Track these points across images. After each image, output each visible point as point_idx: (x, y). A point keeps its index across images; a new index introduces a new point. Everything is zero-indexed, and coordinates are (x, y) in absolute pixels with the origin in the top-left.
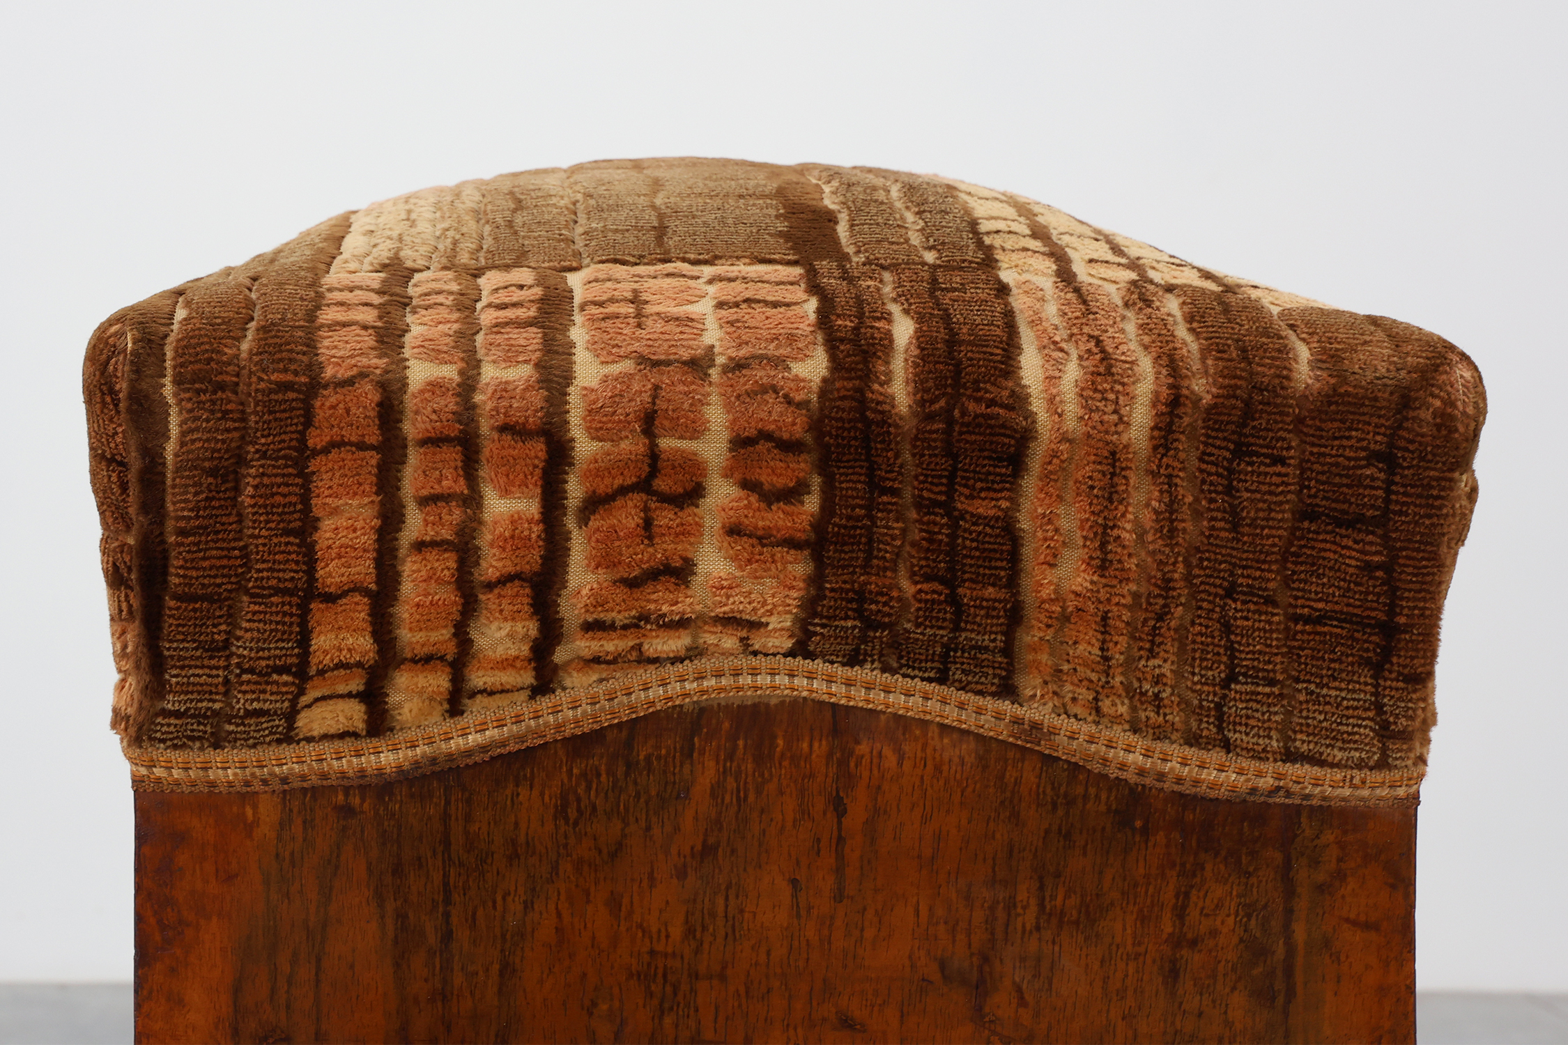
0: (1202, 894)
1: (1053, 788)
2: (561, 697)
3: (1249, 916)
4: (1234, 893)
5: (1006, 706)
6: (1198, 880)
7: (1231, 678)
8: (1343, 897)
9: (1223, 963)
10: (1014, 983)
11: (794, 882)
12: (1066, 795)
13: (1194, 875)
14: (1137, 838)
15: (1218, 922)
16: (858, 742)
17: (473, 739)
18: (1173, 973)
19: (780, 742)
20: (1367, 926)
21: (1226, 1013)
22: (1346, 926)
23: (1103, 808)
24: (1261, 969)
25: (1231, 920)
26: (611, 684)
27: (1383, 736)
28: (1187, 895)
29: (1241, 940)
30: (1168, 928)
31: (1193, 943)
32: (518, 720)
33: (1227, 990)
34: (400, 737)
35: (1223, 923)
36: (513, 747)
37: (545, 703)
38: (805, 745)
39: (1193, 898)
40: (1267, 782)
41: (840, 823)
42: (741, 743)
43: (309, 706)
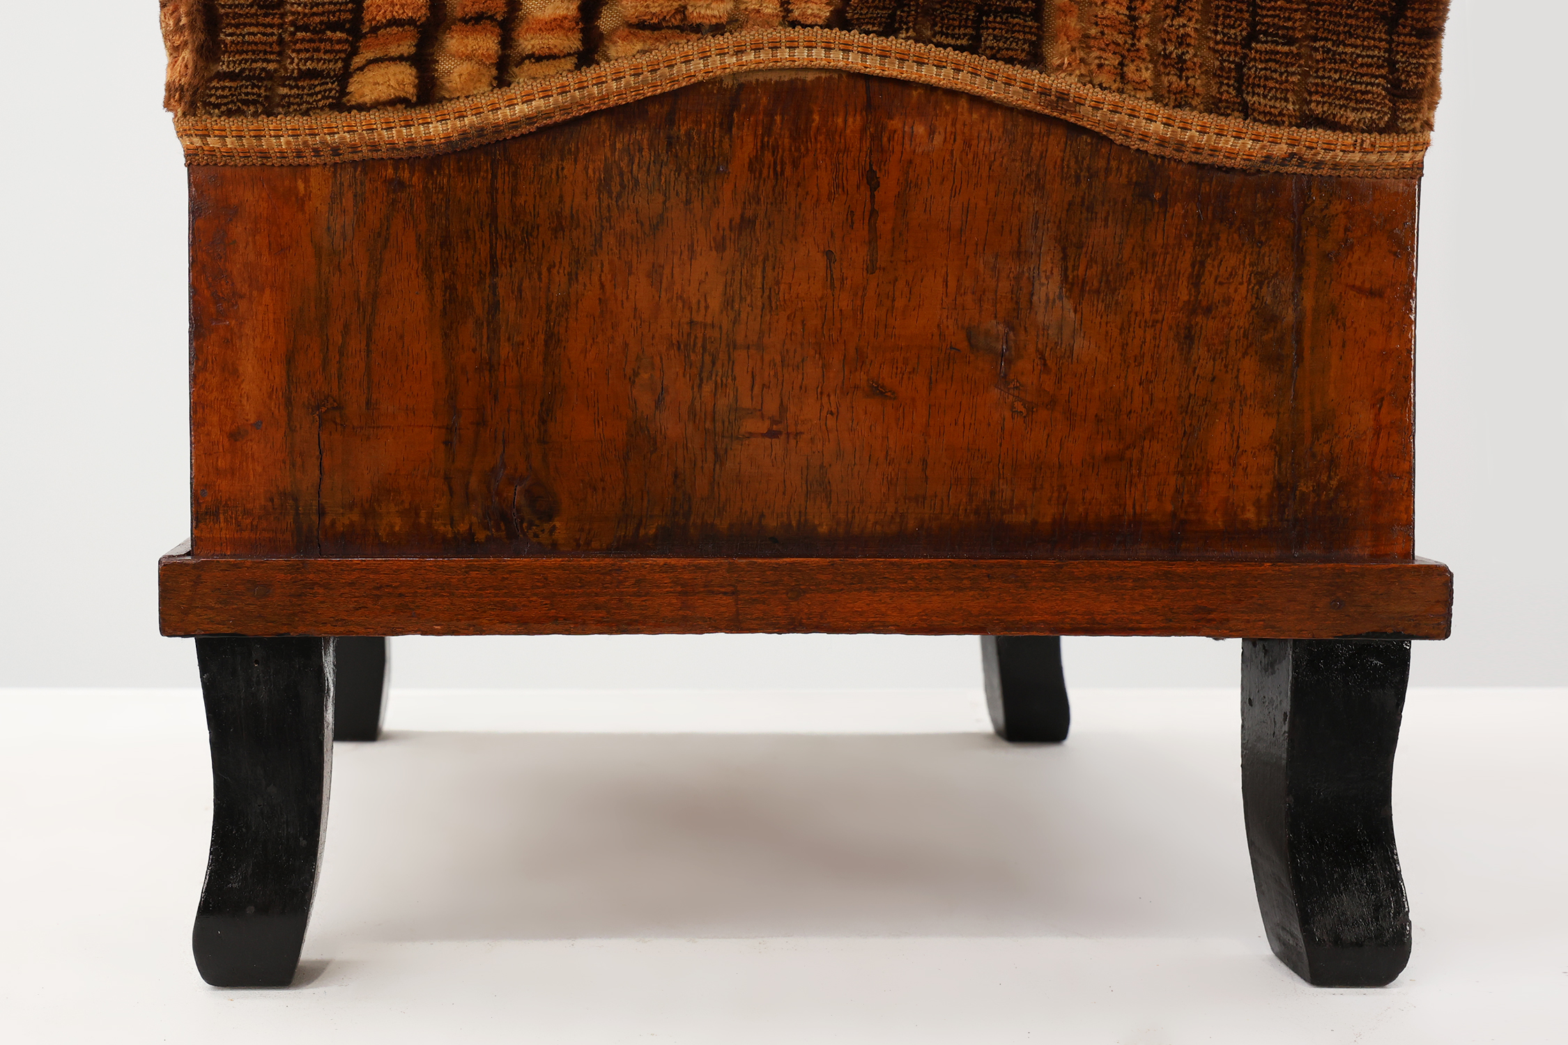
0: (1216, 263)
1: (1077, 162)
2: (605, 68)
3: (1260, 284)
4: (1247, 262)
5: (1034, 75)
6: (1213, 249)
7: (1252, 37)
8: (1350, 265)
9: (1236, 329)
10: (1037, 350)
11: (829, 254)
12: (1089, 169)
13: (1210, 245)
14: (1156, 210)
15: (1232, 290)
16: (891, 118)
17: (521, 109)
18: (1188, 337)
19: (816, 117)
20: (1371, 294)
21: (1237, 377)
22: (1352, 293)
23: (1123, 180)
24: (1271, 335)
25: (1243, 288)
26: (653, 56)
27: (1394, 95)
28: (1202, 264)
29: (1253, 307)
30: (1184, 294)
31: (1208, 311)
32: (563, 90)
33: (1239, 355)
34: (449, 107)
35: (1236, 291)
36: (558, 118)
37: (589, 74)
38: (840, 121)
39: (1208, 268)
40: (1281, 149)
41: (872, 197)
42: (778, 118)
43: (361, 69)
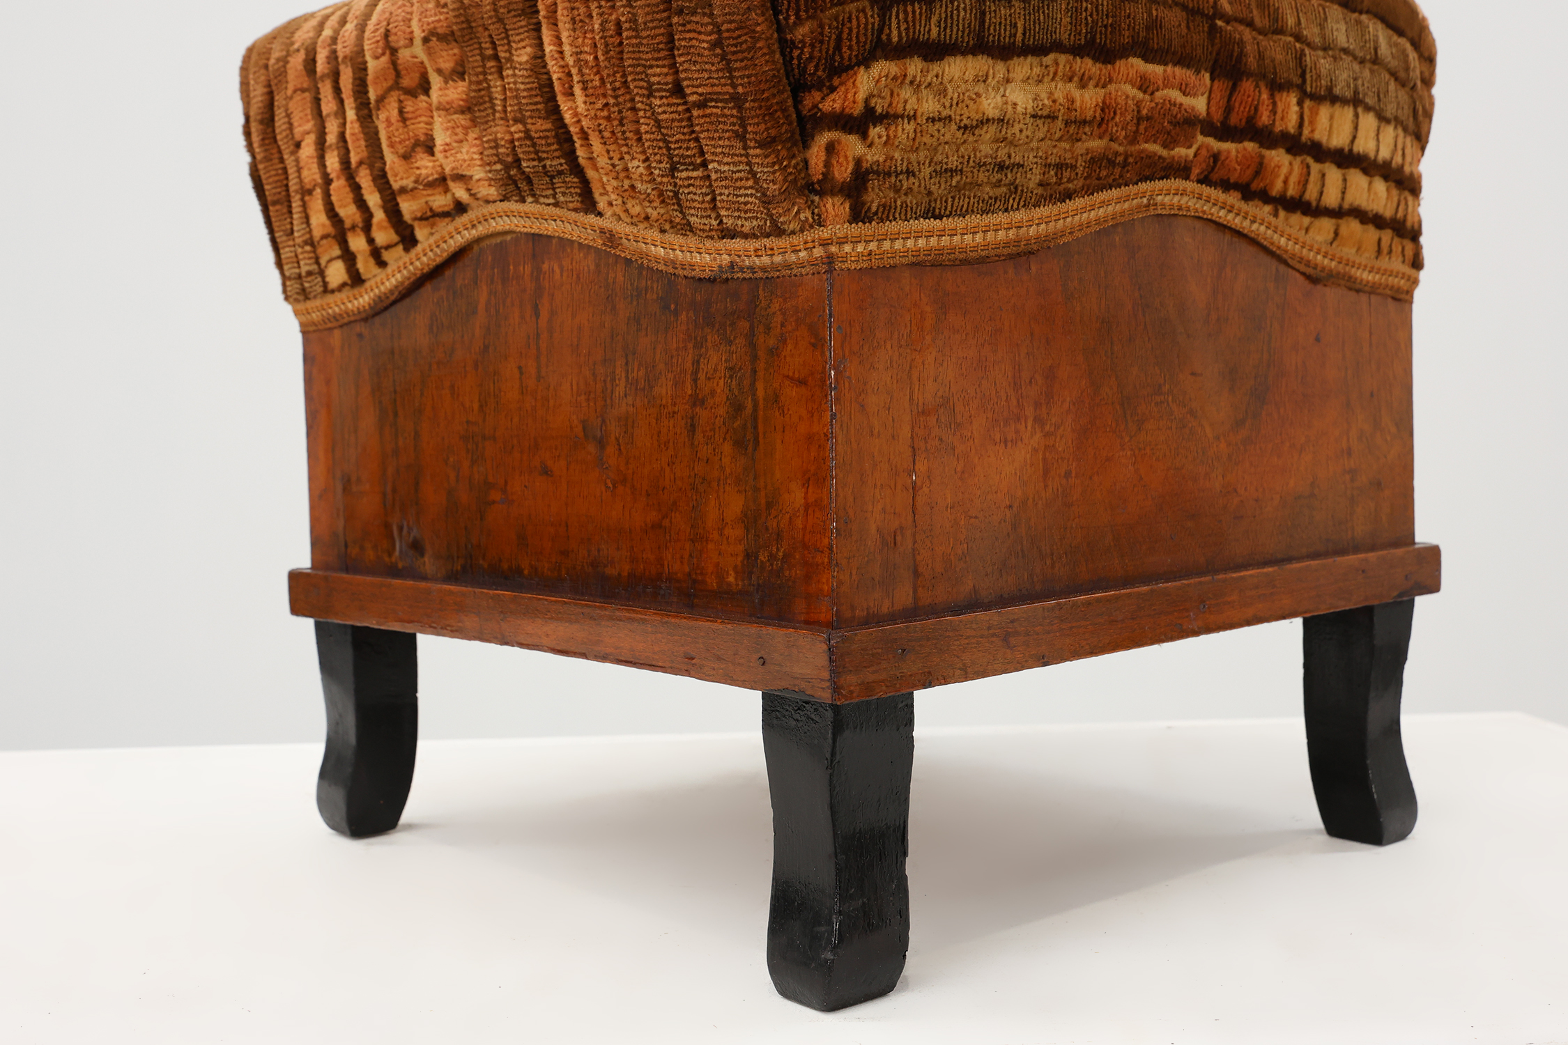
0: (706, 362)
1: (631, 284)
2: (420, 246)
3: (731, 377)
4: (723, 359)
5: (592, 219)
6: (703, 350)
7: (673, 169)
8: (785, 356)
9: (718, 418)
10: (616, 438)
12: (637, 288)
13: (702, 347)
14: (672, 319)
15: (715, 384)
16: (543, 263)
18: (692, 427)
19: (511, 267)
20: (802, 382)
21: (721, 459)
22: (787, 383)
23: (655, 296)
24: (739, 423)
25: (722, 382)
26: (437, 236)
27: (765, 202)
28: (698, 362)
29: (728, 399)
30: (689, 389)
31: (702, 402)
32: (405, 266)
33: (721, 439)
34: (367, 285)
35: (718, 385)
37: (415, 251)
38: (522, 269)
39: (702, 366)
40: (726, 259)
41: (537, 323)
42: (496, 270)
43: (326, 267)
